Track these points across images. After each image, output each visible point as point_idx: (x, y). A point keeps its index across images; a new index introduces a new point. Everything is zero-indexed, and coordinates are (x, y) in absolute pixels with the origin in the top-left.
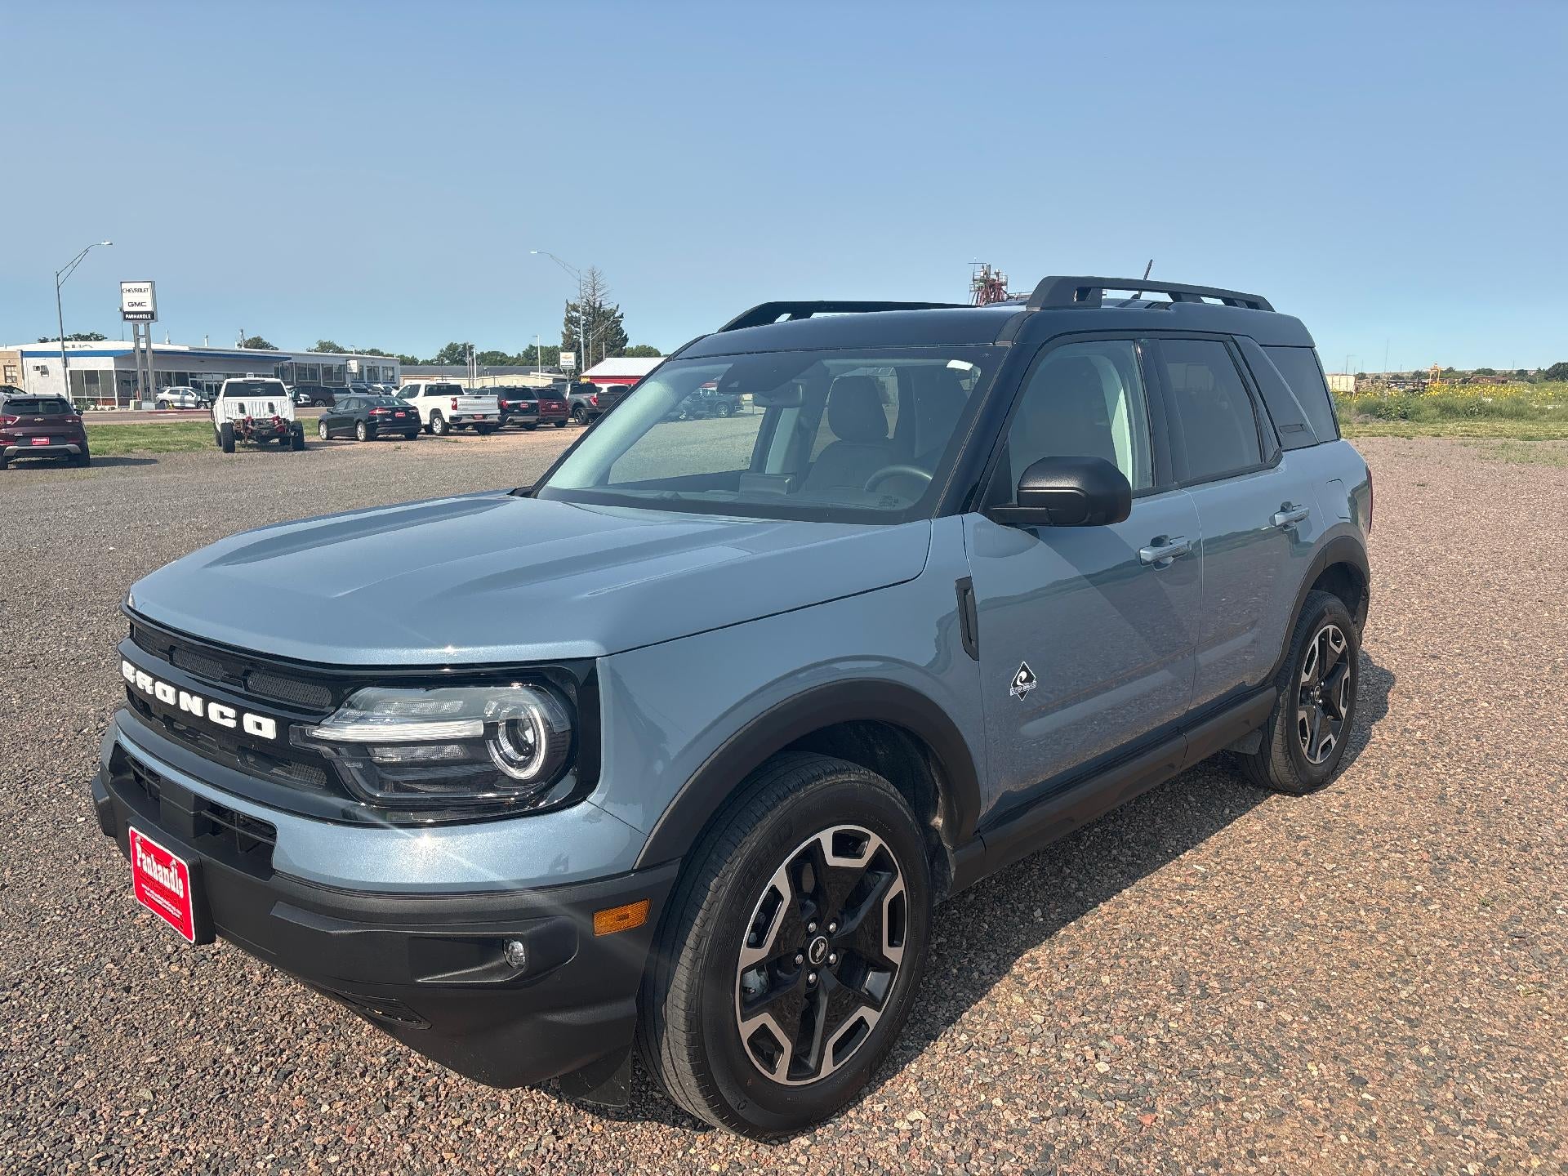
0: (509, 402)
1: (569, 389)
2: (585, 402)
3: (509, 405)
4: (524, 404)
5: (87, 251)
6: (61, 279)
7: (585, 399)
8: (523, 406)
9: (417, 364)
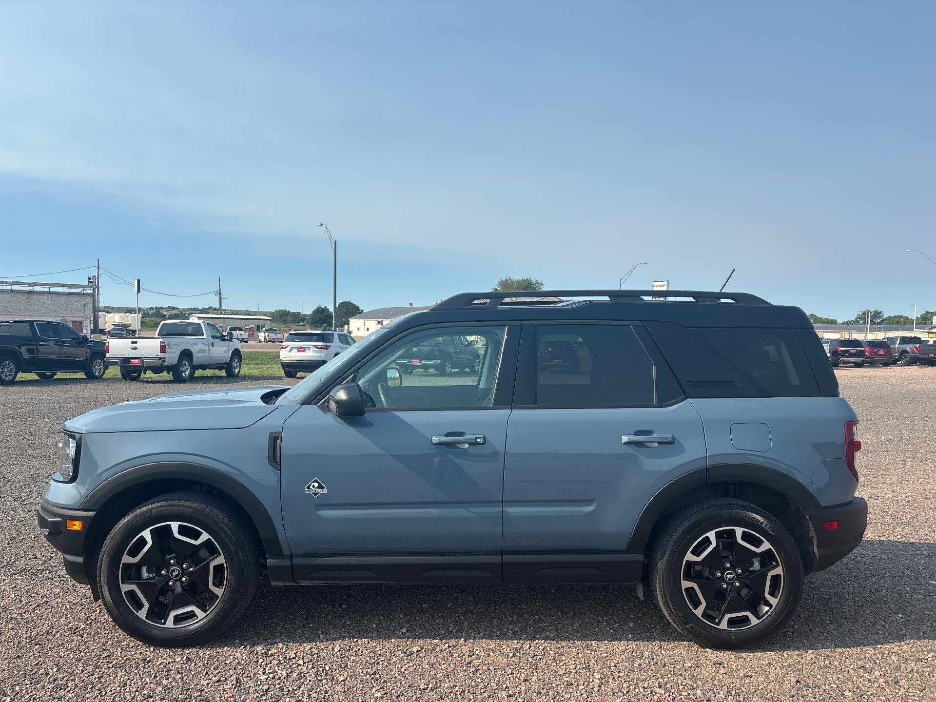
0: (841, 349)
1: (899, 341)
2: (909, 350)
3: (842, 351)
4: (853, 350)
5: (635, 267)
6: (622, 281)
7: (910, 348)
8: (852, 351)
9: (837, 324)
